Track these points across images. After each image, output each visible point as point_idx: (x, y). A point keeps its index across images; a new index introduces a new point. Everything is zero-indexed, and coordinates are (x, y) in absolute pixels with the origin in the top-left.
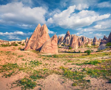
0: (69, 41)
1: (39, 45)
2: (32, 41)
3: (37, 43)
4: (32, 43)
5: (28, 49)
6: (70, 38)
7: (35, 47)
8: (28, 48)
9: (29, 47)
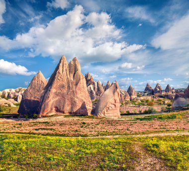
0: (94, 93)
1: (77, 102)
2: (57, 94)
3: (72, 98)
4: (57, 98)
5: (50, 114)
6: (94, 88)
7: (67, 108)
8: (51, 112)
9: (52, 109)
